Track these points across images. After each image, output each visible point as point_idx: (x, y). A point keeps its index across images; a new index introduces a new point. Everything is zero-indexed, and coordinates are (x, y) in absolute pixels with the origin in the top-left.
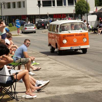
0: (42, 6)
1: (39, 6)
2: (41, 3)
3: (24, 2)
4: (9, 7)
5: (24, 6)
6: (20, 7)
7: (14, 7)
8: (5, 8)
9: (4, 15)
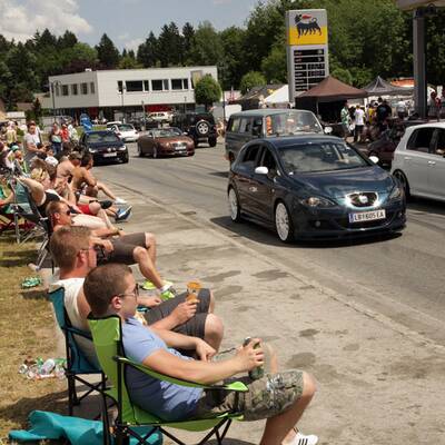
0: (125, 91)
1: (121, 90)
2: (124, 84)
3: (92, 84)
4: (66, 93)
5: (93, 91)
6: (85, 92)
7: (75, 93)
8: (58, 94)
9: (57, 107)
